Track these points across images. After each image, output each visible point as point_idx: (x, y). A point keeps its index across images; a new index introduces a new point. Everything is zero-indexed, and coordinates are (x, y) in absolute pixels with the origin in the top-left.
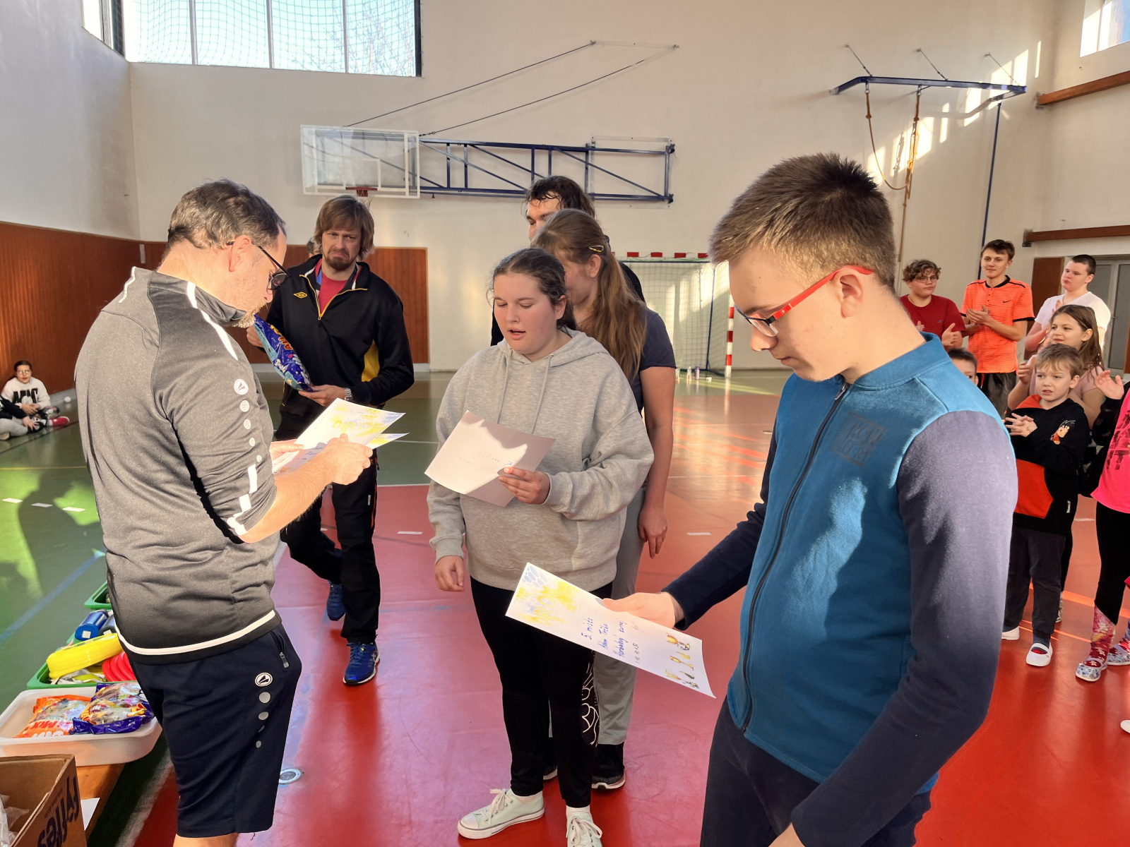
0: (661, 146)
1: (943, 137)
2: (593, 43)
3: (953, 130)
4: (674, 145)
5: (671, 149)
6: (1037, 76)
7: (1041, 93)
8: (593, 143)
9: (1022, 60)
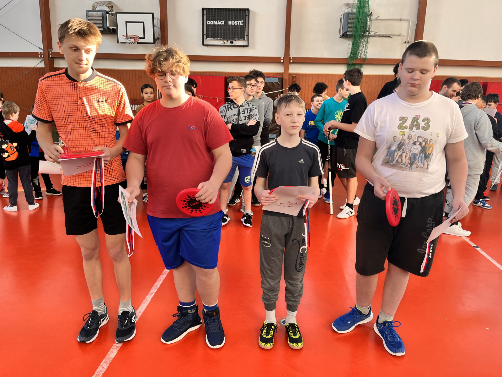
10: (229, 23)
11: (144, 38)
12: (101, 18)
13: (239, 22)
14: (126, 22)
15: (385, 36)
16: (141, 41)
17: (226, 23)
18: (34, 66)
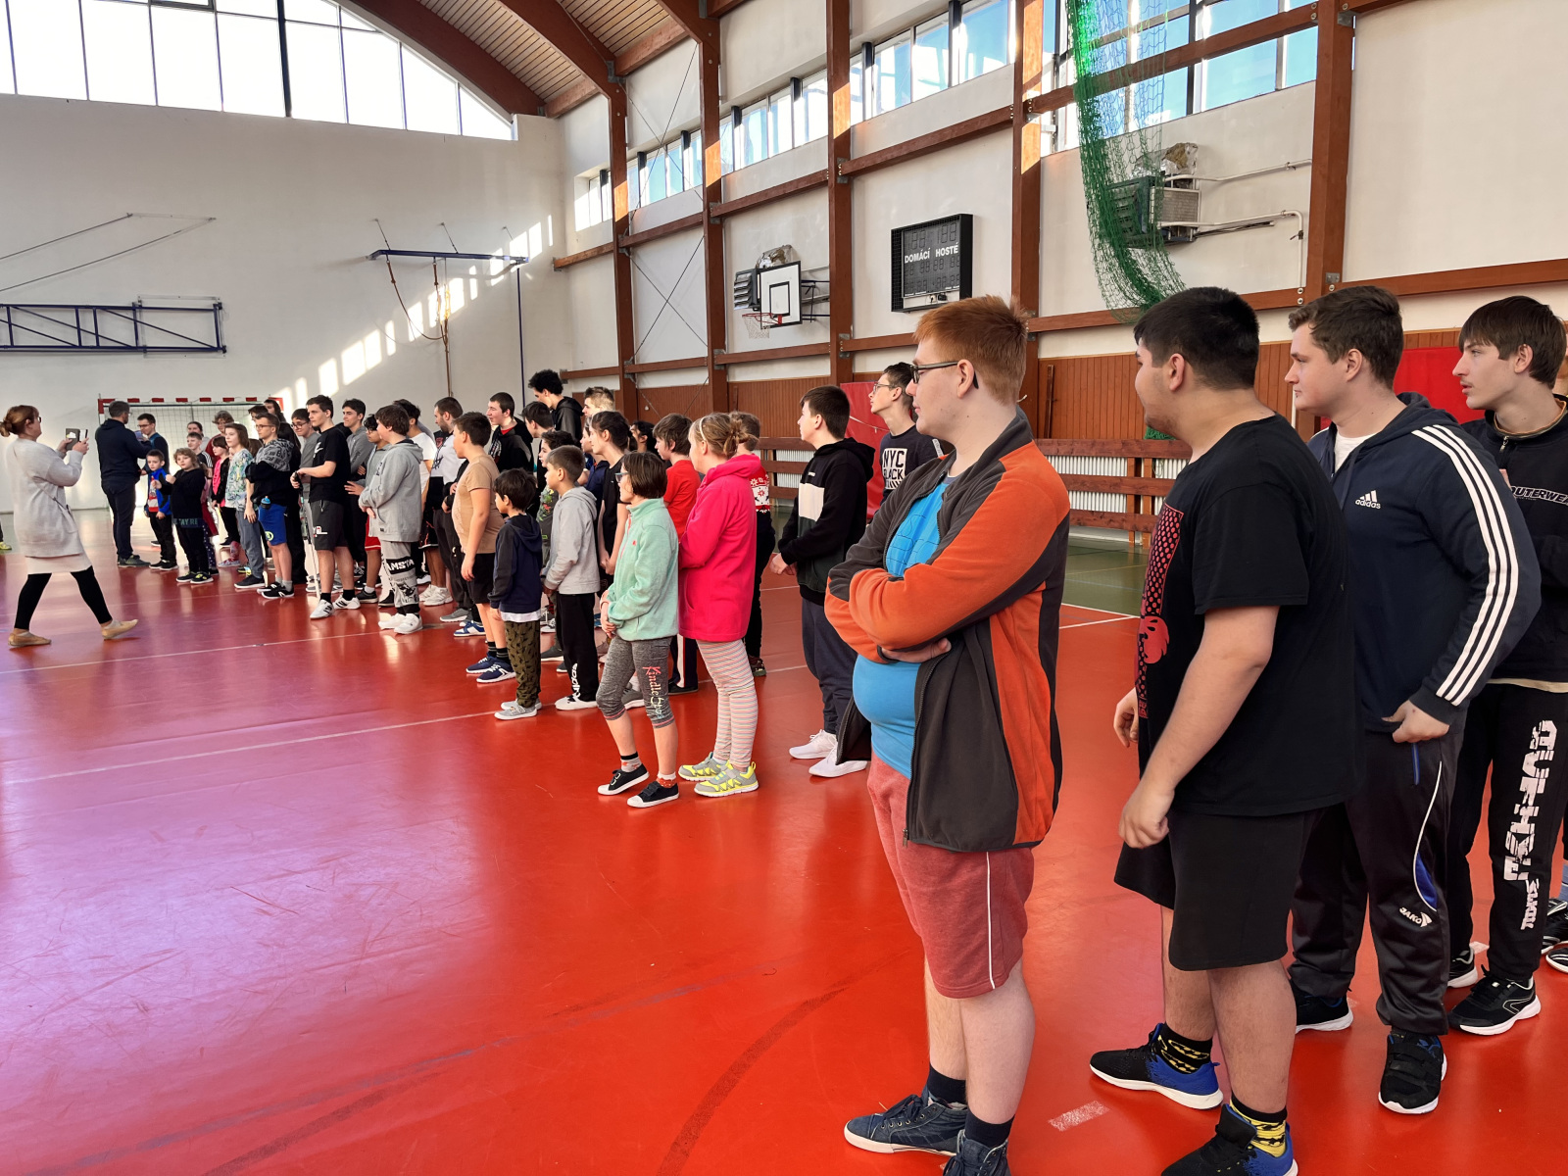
0: (209, 304)
1: (474, 294)
2: (129, 216)
3: (483, 288)
4: (220, 304)
5: (218, 307)
6: (551, 244)
7: (557, 258)
8: (140, 301)
9: (536, 230)
10: (937, 253)
11: (788, 314)
12: (746, 285)
13: (951, 248)
14: (771, 286)
15: (1253, 225)
16: (785, 320)
17: (933, 253)
18: (702, 383)
